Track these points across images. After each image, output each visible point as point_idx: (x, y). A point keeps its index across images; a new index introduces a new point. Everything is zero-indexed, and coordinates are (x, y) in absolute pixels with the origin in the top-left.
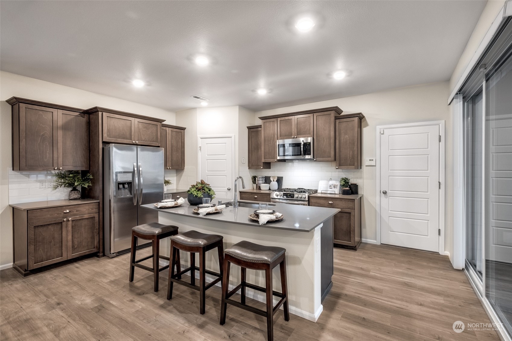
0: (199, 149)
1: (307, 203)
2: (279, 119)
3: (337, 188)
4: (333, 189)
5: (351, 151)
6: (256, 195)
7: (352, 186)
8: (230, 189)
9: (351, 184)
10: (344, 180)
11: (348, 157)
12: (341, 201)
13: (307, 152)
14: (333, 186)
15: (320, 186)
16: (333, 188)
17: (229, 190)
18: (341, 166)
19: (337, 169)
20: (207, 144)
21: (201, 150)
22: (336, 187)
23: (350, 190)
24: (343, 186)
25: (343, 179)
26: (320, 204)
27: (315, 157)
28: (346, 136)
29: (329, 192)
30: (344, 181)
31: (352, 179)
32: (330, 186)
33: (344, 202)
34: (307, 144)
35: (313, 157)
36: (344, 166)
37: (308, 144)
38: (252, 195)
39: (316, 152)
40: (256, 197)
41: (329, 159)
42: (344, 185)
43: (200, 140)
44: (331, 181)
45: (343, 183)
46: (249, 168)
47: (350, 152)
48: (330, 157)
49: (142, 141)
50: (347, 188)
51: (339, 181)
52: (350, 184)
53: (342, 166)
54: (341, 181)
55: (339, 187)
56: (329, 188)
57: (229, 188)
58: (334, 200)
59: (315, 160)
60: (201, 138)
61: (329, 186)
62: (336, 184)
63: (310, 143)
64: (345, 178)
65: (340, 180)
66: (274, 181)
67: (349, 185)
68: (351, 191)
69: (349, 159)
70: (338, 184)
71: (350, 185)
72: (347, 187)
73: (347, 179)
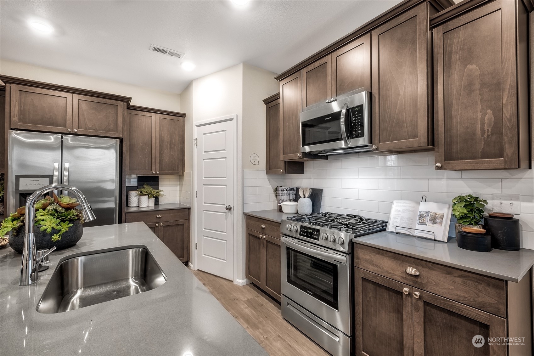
0: (194, 142)
1: (345, 258)
2: (305, 71)
3: (441, 224)
4: (430, 227)
5: (489, 111)
6: (264, 223)
7: (492, 222)
8: (231, 208)
9: (491, 216)
10: (466, 201)
11: (479, 132)
12: (449, 273)
13: (356, 131)
14: (429, 218)
15: (393, 213)
16: (429, 223)
17: (229, 209)
18: (452, 159)
19: (438, 168)
20: (204, 134)
21: (197, 145)
22: (438, 221)
23: (485, 234)
24: (462, 218)
25: (461, 199)
26: (380, 268)
27: (376, 139)
28: (470, 67)
29: (416, 233)
30: (465, 206)
31: (493, 199)
32: (421, 217)
33: (459, 280)
34: (356, 109)
35: (371, 141)
36: (462, 159)
37: (357, 111)
38: (258, 221)
39: (377, 128)
40: (264, 226)
41: (414, 142)
42: (464, 217)
43: (196, 129)
44: (423, 203)
45: (461, 210)
46: (268, 173)
47: (486, 114)
48: (416, 136)
49: (86, 129)
50: (477, 229)
51: (447, 206)
52: (486, 214)
53: (458, 159)
54: (455, 204)
55: (447, 221)
56: (417, 222)
57: (228, 207)
58: (423, 267)
59: (374, 147)
60: (198, 126)
61: (418, 218)
62: (439, 212)
63: (361, 106)
64: (470, 196)
65: (451, 201)
66: (305, 197)
67: (482, 217)
68: (489, 238)
69: (483, 136)
70: (446, 212)
71: (486, 219)
72: (477, 224)
73: (476, 199)
